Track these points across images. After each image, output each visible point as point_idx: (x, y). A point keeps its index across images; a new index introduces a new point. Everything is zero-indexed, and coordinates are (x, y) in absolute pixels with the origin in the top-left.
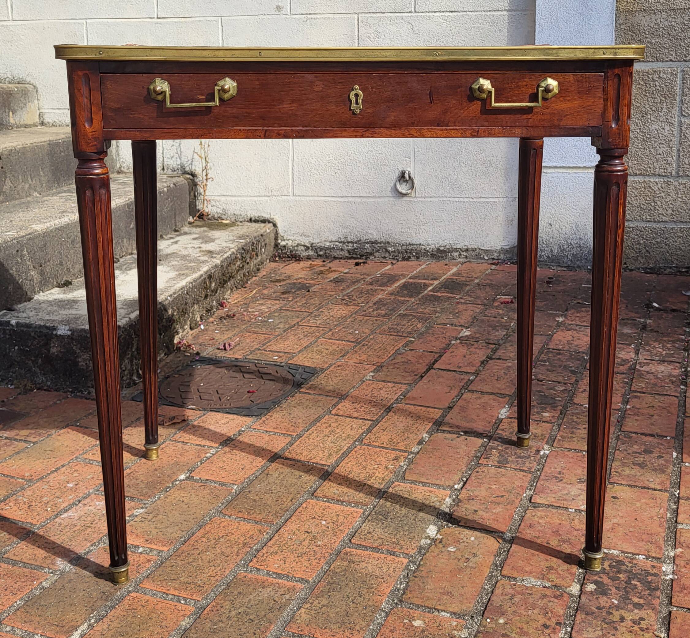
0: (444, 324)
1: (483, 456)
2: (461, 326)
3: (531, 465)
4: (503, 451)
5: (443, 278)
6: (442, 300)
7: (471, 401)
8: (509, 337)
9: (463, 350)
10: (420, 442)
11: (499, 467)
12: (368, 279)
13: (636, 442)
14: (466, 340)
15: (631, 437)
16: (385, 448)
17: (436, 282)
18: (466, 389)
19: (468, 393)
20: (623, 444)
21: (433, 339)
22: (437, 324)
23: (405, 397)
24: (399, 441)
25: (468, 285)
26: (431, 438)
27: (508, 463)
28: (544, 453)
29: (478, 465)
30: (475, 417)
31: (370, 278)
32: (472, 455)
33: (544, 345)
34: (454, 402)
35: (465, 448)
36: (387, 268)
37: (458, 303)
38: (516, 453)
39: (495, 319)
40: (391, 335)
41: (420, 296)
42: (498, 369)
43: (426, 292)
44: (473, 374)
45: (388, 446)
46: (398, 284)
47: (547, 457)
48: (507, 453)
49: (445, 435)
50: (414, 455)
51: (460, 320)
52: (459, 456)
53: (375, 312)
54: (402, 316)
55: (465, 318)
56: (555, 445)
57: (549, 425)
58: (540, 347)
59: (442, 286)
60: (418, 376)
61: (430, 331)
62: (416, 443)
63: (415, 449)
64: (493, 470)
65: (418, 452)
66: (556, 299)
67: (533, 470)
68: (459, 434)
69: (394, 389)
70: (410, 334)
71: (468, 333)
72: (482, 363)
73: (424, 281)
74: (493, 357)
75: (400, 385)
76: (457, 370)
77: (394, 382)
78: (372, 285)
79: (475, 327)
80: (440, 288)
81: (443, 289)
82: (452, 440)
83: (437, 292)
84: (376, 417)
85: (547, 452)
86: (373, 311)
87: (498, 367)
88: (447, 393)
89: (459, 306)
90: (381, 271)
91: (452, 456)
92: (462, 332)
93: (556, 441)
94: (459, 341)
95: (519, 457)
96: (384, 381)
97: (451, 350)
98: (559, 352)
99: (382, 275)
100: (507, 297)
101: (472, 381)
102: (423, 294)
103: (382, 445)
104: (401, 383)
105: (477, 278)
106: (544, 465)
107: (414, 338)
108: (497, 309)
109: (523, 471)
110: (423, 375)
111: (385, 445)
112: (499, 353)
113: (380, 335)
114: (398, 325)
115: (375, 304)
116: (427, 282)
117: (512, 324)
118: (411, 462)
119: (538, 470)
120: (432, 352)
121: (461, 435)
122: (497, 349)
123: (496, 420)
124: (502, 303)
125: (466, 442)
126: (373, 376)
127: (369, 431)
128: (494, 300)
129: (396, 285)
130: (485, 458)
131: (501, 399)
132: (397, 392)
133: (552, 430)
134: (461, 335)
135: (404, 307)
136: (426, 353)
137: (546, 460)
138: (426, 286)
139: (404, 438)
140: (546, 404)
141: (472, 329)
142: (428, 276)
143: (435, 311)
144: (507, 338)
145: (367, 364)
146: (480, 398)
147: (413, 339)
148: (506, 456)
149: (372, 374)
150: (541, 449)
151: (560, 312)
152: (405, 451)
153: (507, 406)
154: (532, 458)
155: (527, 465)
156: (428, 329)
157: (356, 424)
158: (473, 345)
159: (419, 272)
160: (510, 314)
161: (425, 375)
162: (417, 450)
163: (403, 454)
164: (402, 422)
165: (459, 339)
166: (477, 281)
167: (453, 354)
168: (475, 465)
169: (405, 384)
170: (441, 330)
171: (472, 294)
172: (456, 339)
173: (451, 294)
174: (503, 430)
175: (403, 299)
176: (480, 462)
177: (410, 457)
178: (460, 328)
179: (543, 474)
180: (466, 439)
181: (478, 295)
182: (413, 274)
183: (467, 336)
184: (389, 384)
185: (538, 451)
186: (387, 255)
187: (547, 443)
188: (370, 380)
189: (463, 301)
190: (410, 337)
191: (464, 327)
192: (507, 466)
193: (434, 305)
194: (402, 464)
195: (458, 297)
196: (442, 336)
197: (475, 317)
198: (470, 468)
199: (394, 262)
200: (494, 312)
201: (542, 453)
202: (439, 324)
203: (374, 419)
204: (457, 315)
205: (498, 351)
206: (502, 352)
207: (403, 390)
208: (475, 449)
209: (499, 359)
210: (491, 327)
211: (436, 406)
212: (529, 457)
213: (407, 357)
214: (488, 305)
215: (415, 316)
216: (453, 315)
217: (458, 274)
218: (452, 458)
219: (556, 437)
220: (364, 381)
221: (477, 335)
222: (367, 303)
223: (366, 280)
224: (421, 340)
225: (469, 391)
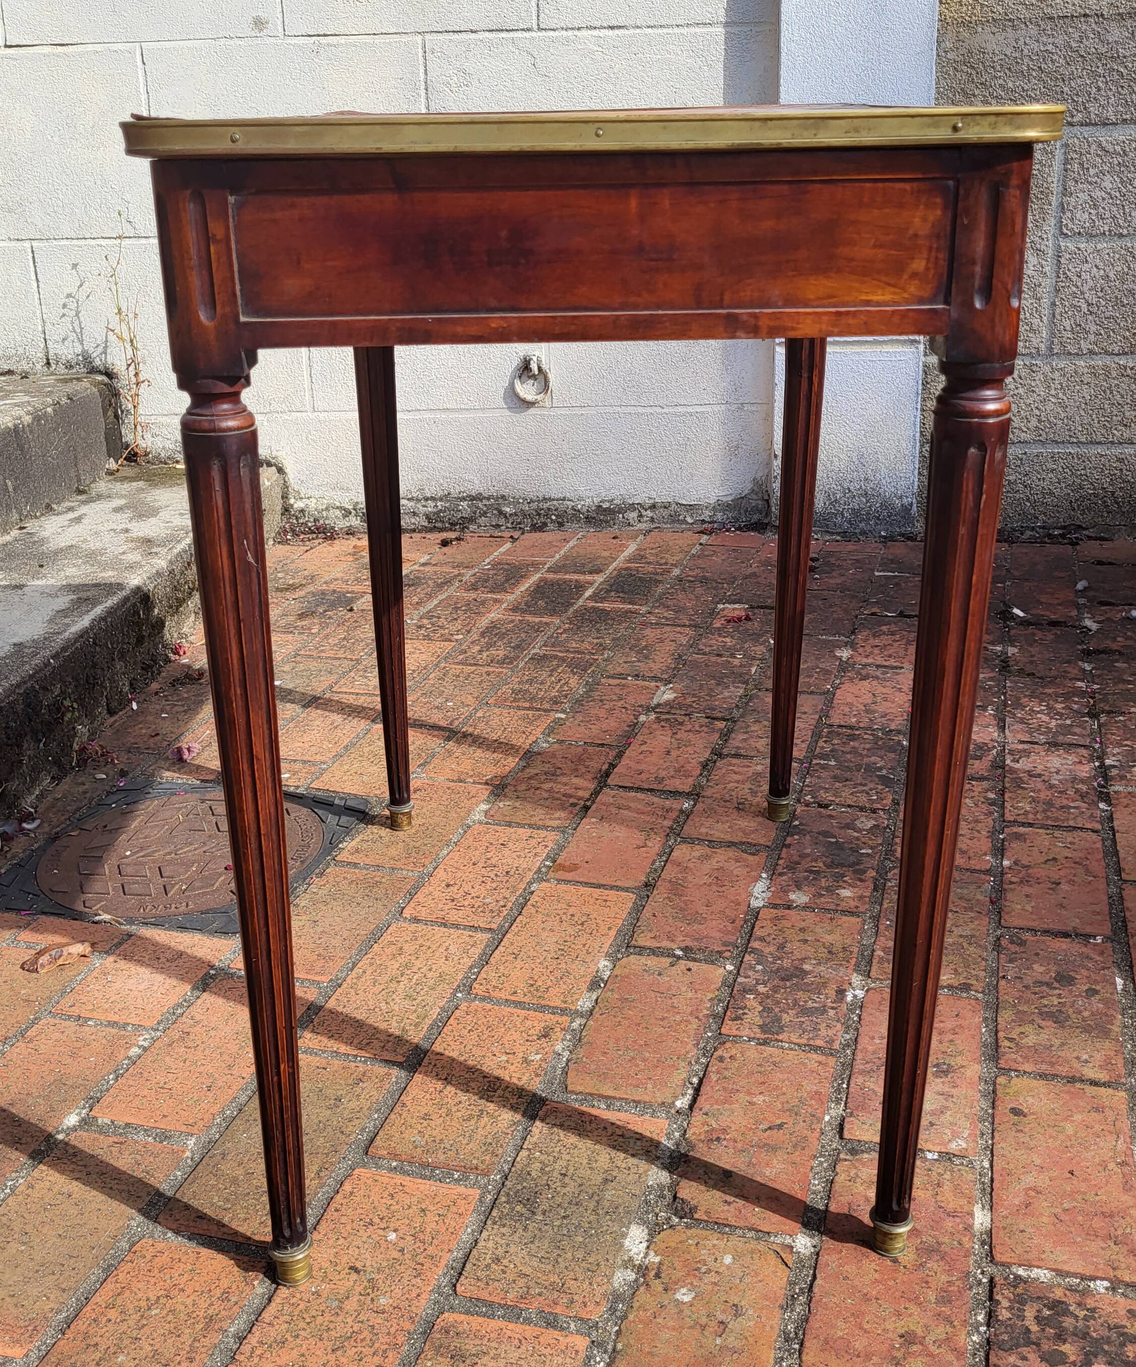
0: (622, 676)
1: (728, 1013)
2: (655, 678)
3: (830, 1033)
4: (768, 997)
5: (611, 568)
6: (613, 619)
7: (691, 865)
8: (750, 700)
9: (662, 738)
10: (595, 984)
11: (765, 1043)
12: (468, 575)
13: (1037, 954)
14: (668, 713)
15: (1022, 943)
16: (518, 1004)
17: (599, 579)
18: (678, 835)
19: (684, 846)
20: (1011, 961)
21: (602, 713)
22: (608, 677)
23: (554, 861)
24: (549, 983)
25: (660, 582)
26: (617, 971)
27: (781, 1029)
28: (855, 996)
29: (721, 1039)
30: (702, 909)
31: (471, 572)
32: (706, 1012)
33: (820, 717)
34: (656, 870)
35: (690, 995)
36: (502, 550)
37: (644, 624)
38: (796, 1003)
39: (720, 660)
40: (519, 708)
41: (571, 610)
42: (738, 782)
43: (581, 602)
44: (688, 795)
45: (526, 1000)
46: (527, 585)
47: (861, 1007)
48: (778, 1003)
49: (643, 960)
50: (583, 1021)
51: (652, 665)
52: (678, 1018)
53: (485, 654)
54: (540, 660)
55: (661, 661)
56: (873, 974)
57: (854, 920)
58: (814, 722)
59: (611, 586)
60: (578, 808)
61: (596, 694)
62: (585, 987)
63: (585, 1002)
64: (753, 1052)
65: (591, 1012)
66: (831, 606)
67: (836, 1046)
68: (674, 956)
69: (533, 842)
70: (556, 703)
71: (669, 696)
72: (704, 766)
73: (576, 577)
74: (725, 751)
75: (543, 833)
76: (655, 787)
77: (530, 826)
78: (476, 590)
79: (682, 680)
80: (608, 591)
81: (613, 594)
82: (660, 974)
83: (603, 600)
84: (498, 920)
85: (860, 994)
86: (480, 652)
87: (736, 777)
88: (639, 847)
89: (648, 632)
90: (492, 558)
91: (663, 1019)
92: (659, 693)
93: (875, 961)
94: (653, 716)
95: (805, 1011)
96: (509, 824)
97: (640, 738)
98: (850, 733)
99: (495, 565)
100: (736, 606)
101: (688, 814)
102: (576, 607)
103: (513, 998)
104: (545, 827)
105: (675, 566)
106: (857, 1029)
107: (564, 712)
108: (720, 635)
109: (816, 1049)
110: (588, 803)
111: (520, 998)
112: (737, 740)
113: (496, 710)
114: (530, 682)
115: (483, 634)
116: (581, 577)
117: (753, 670)
118: (578, 1040)
119: (848, 1046)
120: (602, 745)
121: (679, 958)
122: (730, 731)
123: (746, 914)
124: (729, 621)
125: (688, 978)
126: (486, 812)
127: (485, 960)
128: (713, 613)
129: (523, 589)
130: (733, 1020)
131: (751, 858)
132: (538, 850)
133: (861, 932)
134: (655, 701)
135: (540, 641)
136: (590, 749)
137: (860, 1016)
138: (580, 587)
139: (558, 974)
140: (842, 865)
141: (677, 686)
142: (583, 565)
143: (601, 645)
144: (747, 704)
145: (474, 783)
146: (707, 857)
147: (563, 716)
148: (777, 1010)
149: (484, 807)
150: (846, 986)
151: (842, 638)
152: (563, 1011)
153: (764, 875)
154: (832, 1013)
155: (823, 1032)
156: (591, 688)
157: (454, 940)
158: (681, 724)
159: (566, 557)
160: (746, 645)
161: (593, 802)
162: (588, 1005)
163: (560, 1020)
164: (552, 930)
165: (654, 709)
166: (676, 572)
167: (644, 748)
168: (715, 1038)
169: (554, 829)
170: (617, 691)
171: (670, 603)
172: (648, 709)
173: (630, 603)
174: (762, 939)
175: (537, 620)
176: (723, 1031)
177: (575, 1025)
178: (653, 684)
179: (859, 1056)
180: (689, 970)
181: (681, 604)
182: (554, 560)
183: (667, 703)
184: (521, 831)
185: (841, 993)
186: (502, 521)
187: (857, 969)
188: (480, 823)
189: (653, 620)
190: (557, 711)
191: (661, 680)
192: (780, 1037)
193: (598, 630)
194: (559, 1048)
195: (644, 609)
196: (620, 704)
197: (680, 656)
198: (705, 1048)
199: (516, 534)
200: (716, 641)
201: (849, 998)
202: (612, 677)
203: (494, 926)
204: (645, 653)
205: (733, 735)
206: (741, 737)
207: (551, 845)
208: (710, 996)
209: (737, 756)
210: (714, 678)
211: (619, 883)
212: (823, 1010)
213: (553, 761)
214: (702, 628)
215: (563, 660)
216: (638, 652)
217: (639, 557)
218: (665, 1023)
219: (873, 951)
220: (469, 827)
221: (689, 700)
222: (469, 632)
223: (464, 579)
224: (579, 717)
225: (684, 841)
